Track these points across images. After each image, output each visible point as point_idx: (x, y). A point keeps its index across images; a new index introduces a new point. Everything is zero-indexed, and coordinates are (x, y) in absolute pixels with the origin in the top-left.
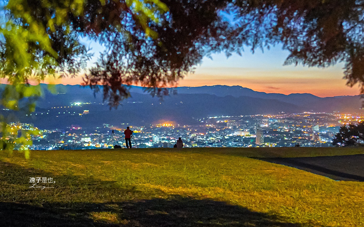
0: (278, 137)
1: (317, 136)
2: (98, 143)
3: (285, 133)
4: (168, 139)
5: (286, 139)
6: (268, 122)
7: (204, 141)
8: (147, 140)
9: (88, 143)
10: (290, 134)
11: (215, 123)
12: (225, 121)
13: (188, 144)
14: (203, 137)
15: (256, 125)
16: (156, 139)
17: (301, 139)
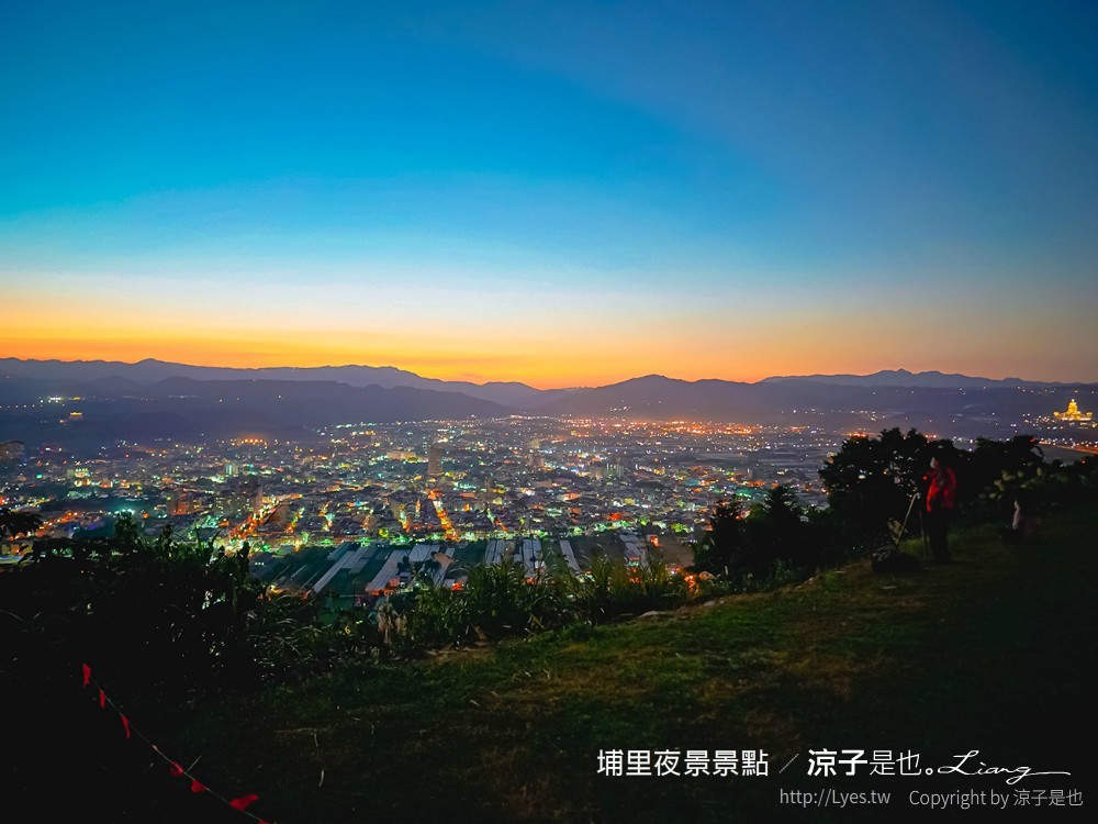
0: (469, 462)
1: (536, 457)
2: (105, 480)
3: (480, 453)
4: (257, 469)
5: (482, 464)
6: (448, 435)
7: (328, 470)
8: (214, 471)
9: (84, 479)
10: (490, 455)
11: (349, 438)
12: (367, 433)
13: (298, 478)
14: (325, 462)
15: (426, 440)
16: (231, 469)
17: (508, 465)
